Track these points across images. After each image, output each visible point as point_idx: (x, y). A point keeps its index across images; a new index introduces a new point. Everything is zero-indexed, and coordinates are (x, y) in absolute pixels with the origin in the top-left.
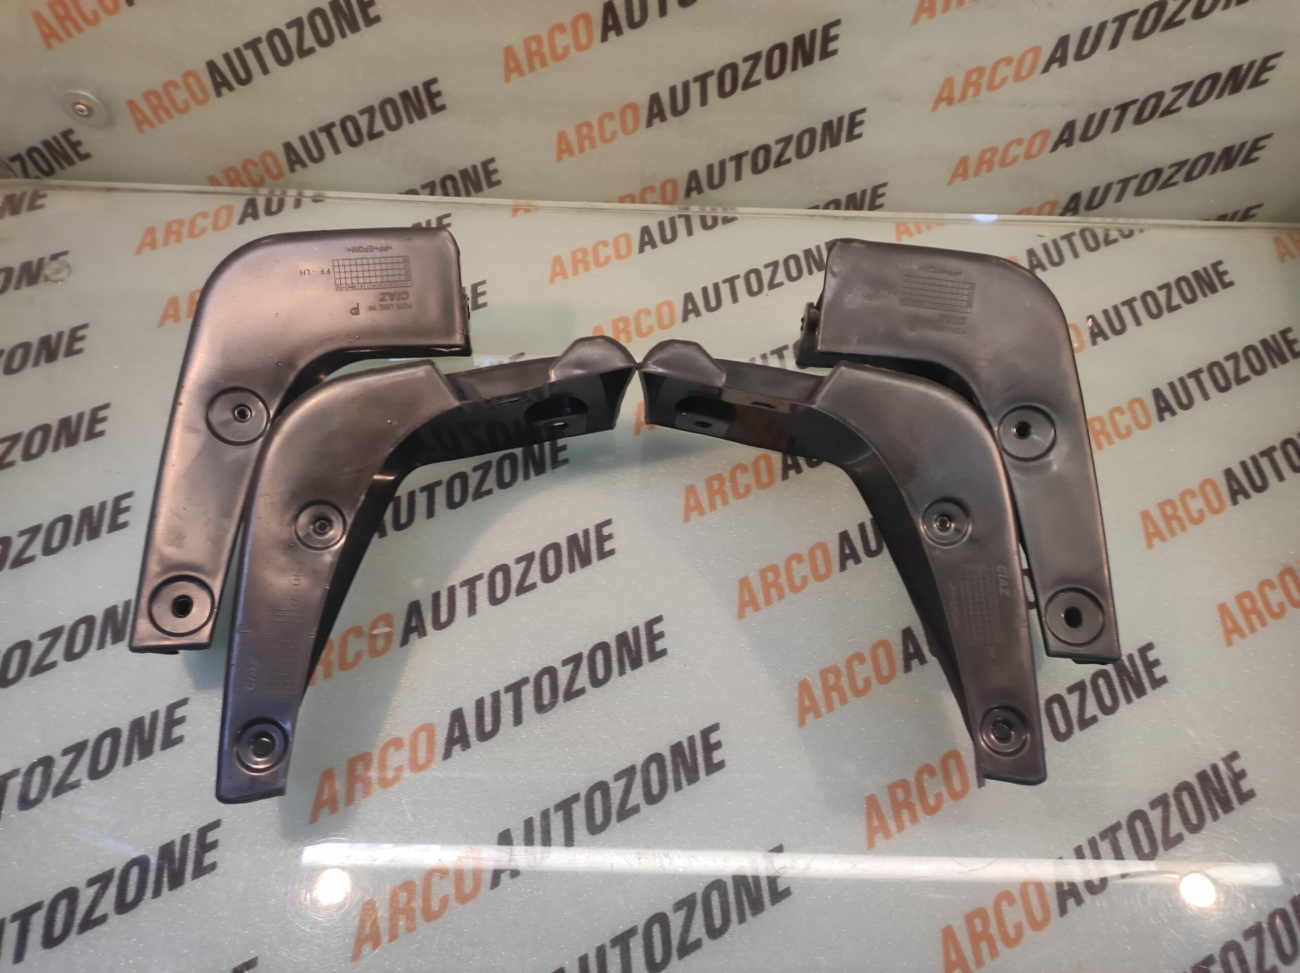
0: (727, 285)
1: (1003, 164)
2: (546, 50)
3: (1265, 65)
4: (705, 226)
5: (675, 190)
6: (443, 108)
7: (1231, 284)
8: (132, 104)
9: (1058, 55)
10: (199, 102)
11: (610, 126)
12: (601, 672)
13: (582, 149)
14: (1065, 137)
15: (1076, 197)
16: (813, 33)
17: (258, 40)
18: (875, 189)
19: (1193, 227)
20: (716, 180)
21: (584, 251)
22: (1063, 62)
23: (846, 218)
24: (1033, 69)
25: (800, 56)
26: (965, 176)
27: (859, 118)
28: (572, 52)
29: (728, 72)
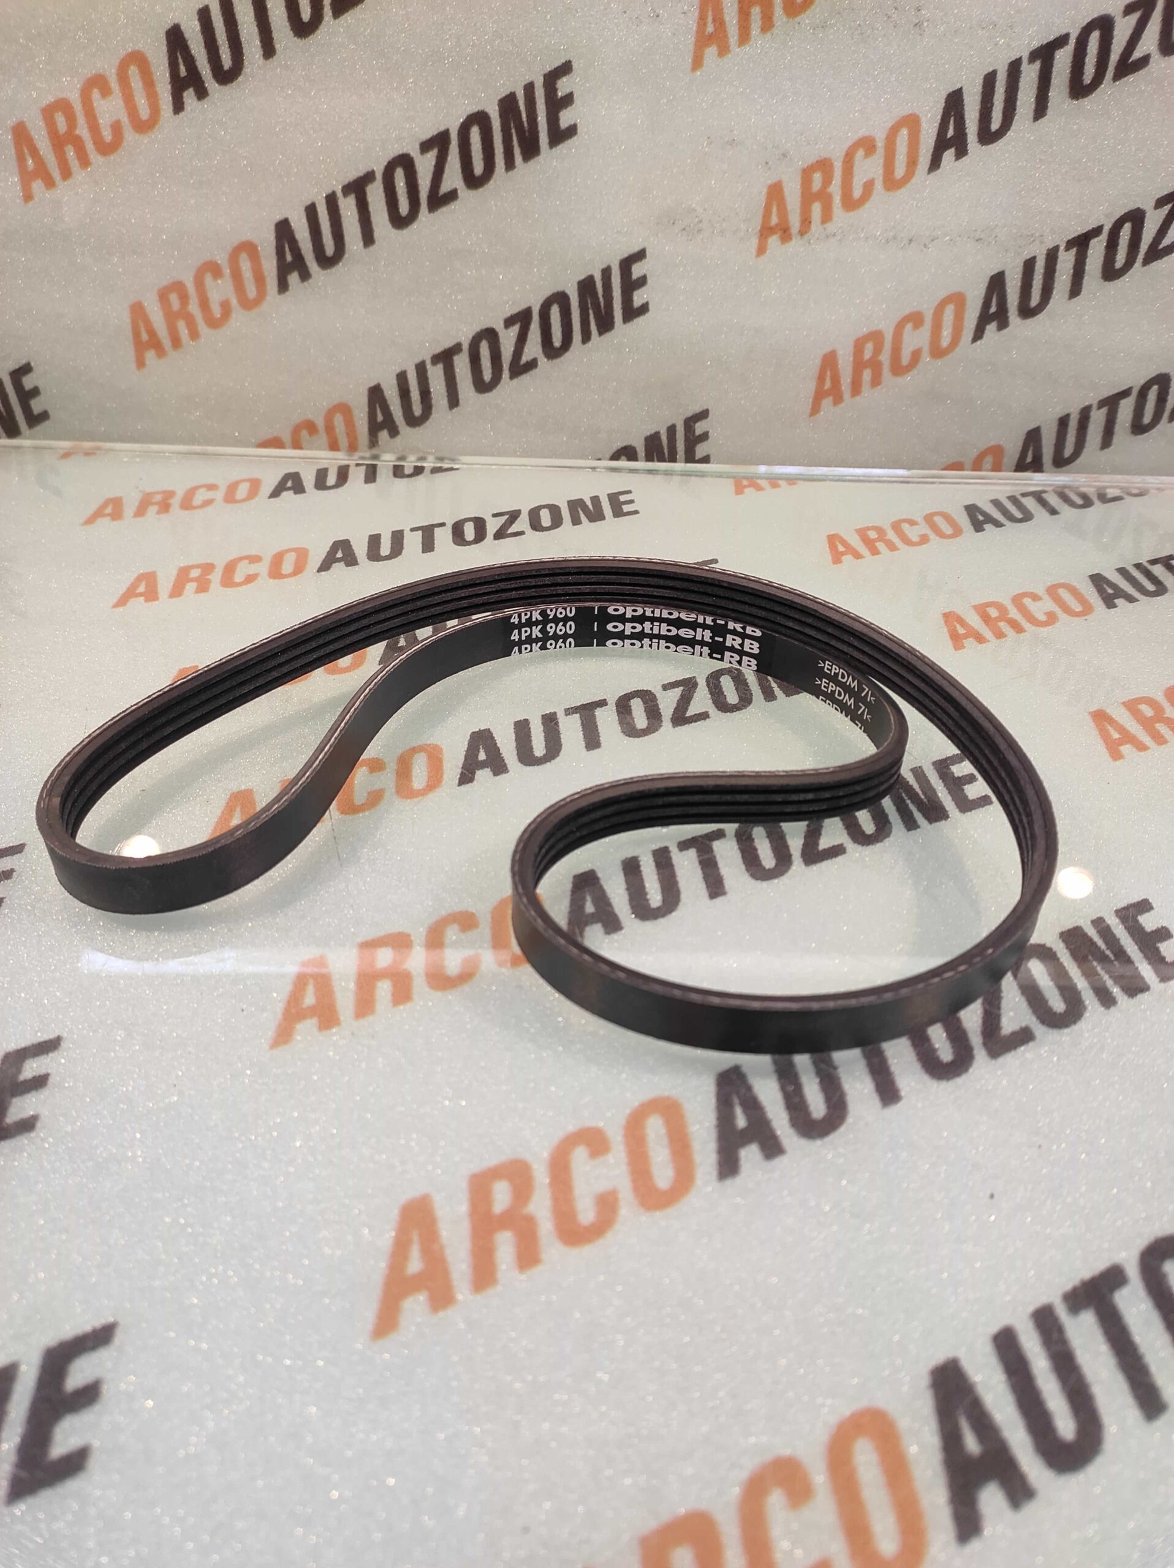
0: (418, 533)
1: (896, 368)
4: (400, 476)
5: (351, 428)
9: (951, 133)
11: (219, 290)
13: (176, 342)
14: (993, 308)
15: (1033, 437)
16: (529, 88)
18: (690, 422)
20: (417, 408)
22: (962, 152)
23: (650, 472)
24: (912, 163)
25: (515, 138)
26: (838, 399)
27: (637, 270)
28: (130, 135)
29: (399, 174)
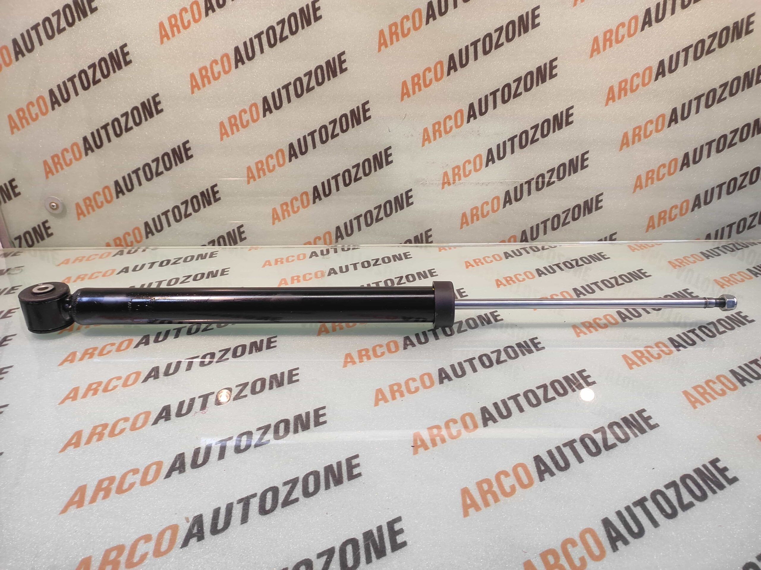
2: (265, 167)
4: (344, 251)
5: (330, 237)
6: (219, 199)
7: (608, 258)
8: (78, 205)
9: (490, 158)
10: (108, 202)
11: (297, 204)
12: (258, 389)
13: (284, 218)
17: (139, 169)
20: (349, 232)
21: (282, 259)
22: (494, 162)
25: (377, 164)
26: (468, 224)
27: (410, 194)
28: (277, 167)
29: (347, 174)
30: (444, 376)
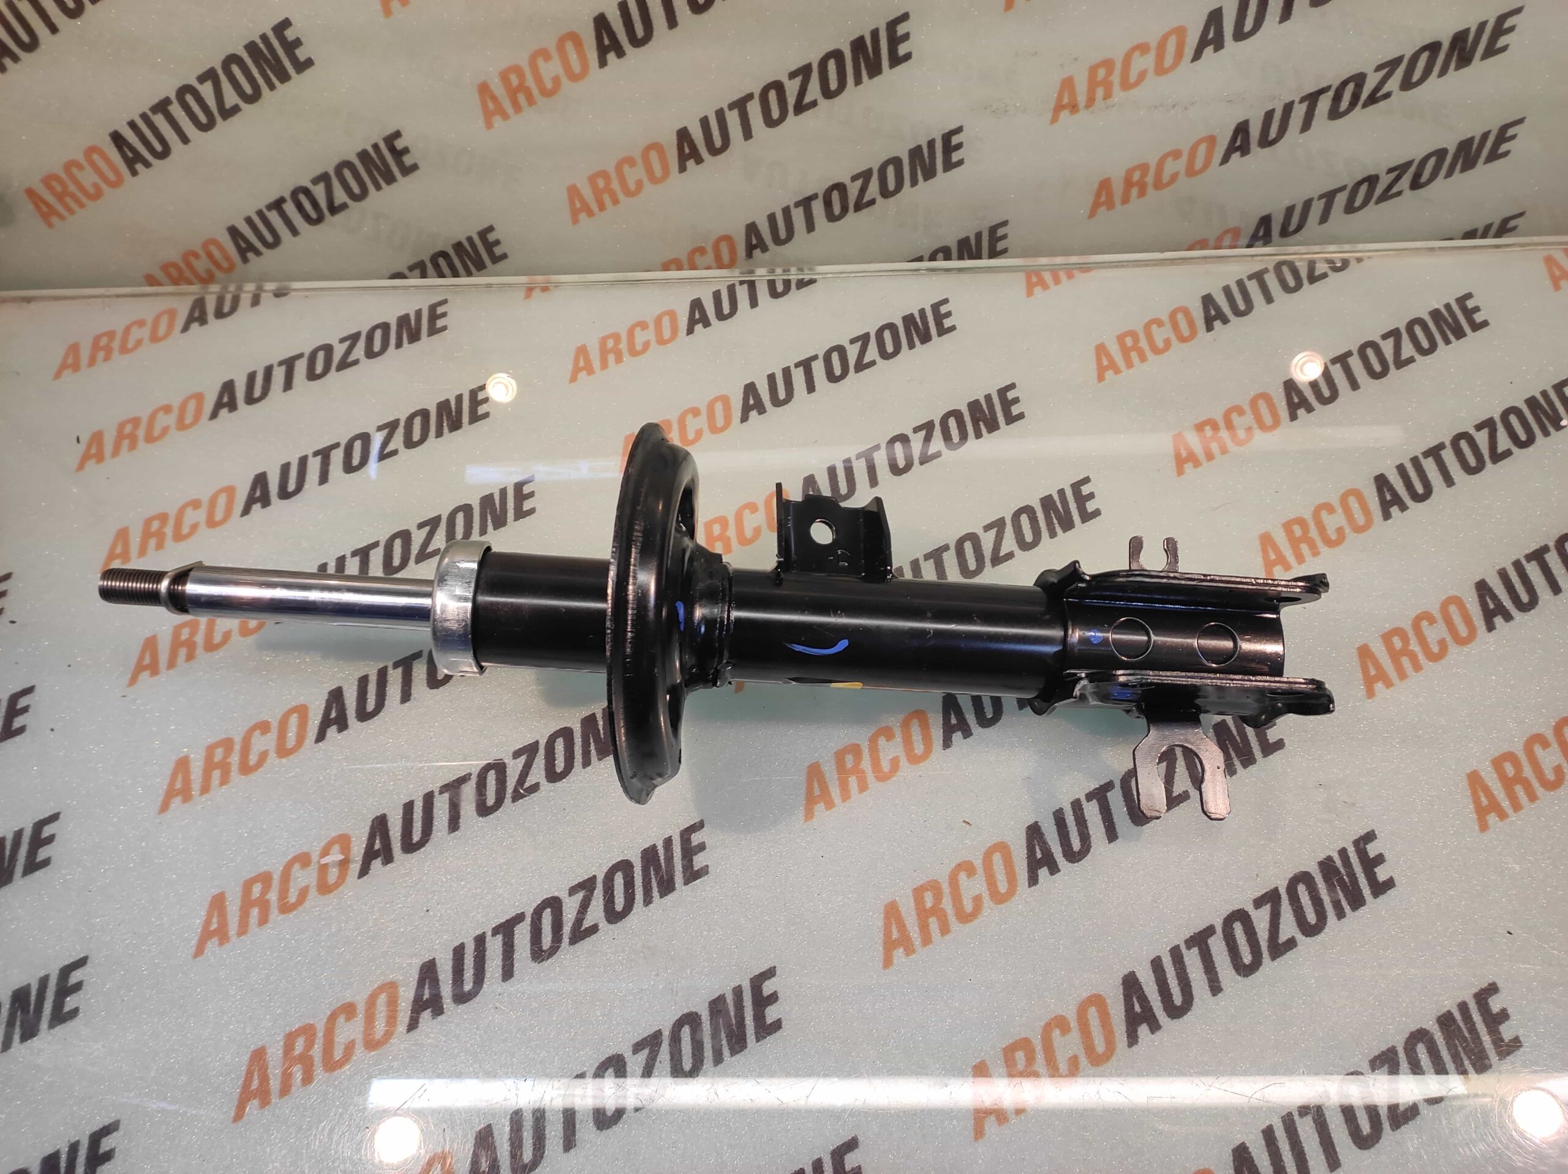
0: (801, 368)
1: (1158, 185)
2: (530, 82)
3: (1501, 28)
4: (774, 294)
5: (733, 251)
6: (415, 167)
7: (1485, 324)
8: (31, 193)
9: (1211, 35)
10: (112, 185)
11: (633, 175)
12: (619, 903)
13: (602, 207)
14: (1238, 143)
15: (1265, 221)
16: (875, 34)
17: (167, 101)
18: (993, 230)
19: (1432, 249)
20: (783, 234)
21: (616, 337)
22: (1219, 44)
23: (960, 270)
24: (1179, 55)
25: (863, 65)
26: (1110, 205)
27: (955, 140)
28: (566, 83)
29: (772, 95)
30: (1039, 855)
